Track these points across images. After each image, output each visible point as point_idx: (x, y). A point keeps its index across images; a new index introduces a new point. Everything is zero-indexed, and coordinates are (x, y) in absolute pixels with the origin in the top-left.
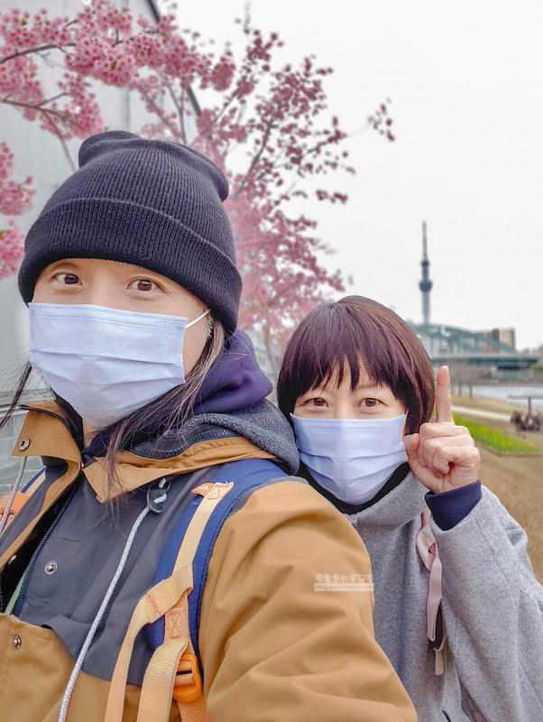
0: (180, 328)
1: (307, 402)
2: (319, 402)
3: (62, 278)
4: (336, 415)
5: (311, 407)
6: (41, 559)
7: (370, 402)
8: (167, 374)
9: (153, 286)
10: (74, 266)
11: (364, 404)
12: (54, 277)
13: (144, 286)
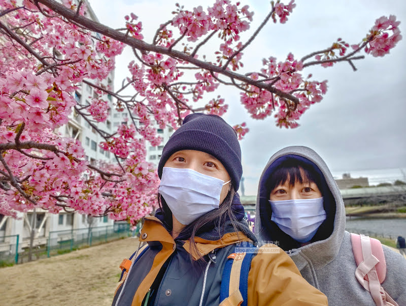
0: (221, 185)
1: (276, 192)
2: (282, 191)
3: (178, 159)
4: (290, 198)
5: (279, 194)
6: (163, 289)
7: (307, 190)
8: (213, 203)
9: (213, 165)
10: (183, 154)
11: (304, 191)
12: (175, 159)
13: (209, 164)
